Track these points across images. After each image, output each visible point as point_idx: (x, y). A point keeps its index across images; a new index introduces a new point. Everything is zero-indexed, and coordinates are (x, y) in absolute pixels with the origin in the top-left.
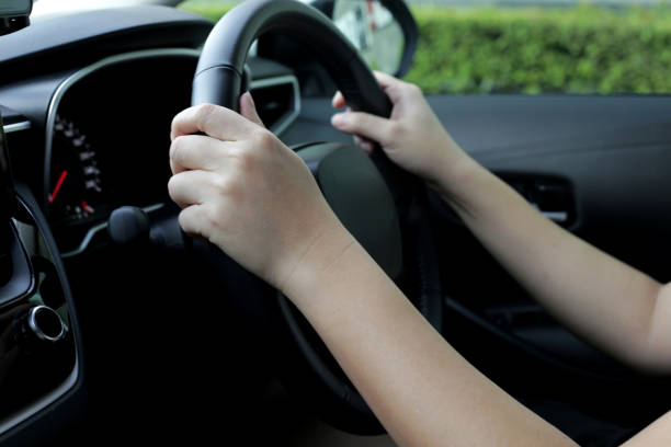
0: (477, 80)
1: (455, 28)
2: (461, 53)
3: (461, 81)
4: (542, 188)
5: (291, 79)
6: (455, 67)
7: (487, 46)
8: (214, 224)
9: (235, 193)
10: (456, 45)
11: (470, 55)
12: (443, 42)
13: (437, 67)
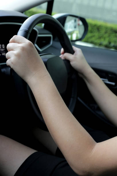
0: (110, 43)
1: (106, 28)
2: (107, 35)
3: (105, 42)
4: (110, 75)
5: (51, 36)
6: (105, 39)
7: (114, 34)
8: (12, 63)
9: (18, 56)
10: (106, 33)
11: (109, 36)
12: (103, 31)
13: (100, 38)
